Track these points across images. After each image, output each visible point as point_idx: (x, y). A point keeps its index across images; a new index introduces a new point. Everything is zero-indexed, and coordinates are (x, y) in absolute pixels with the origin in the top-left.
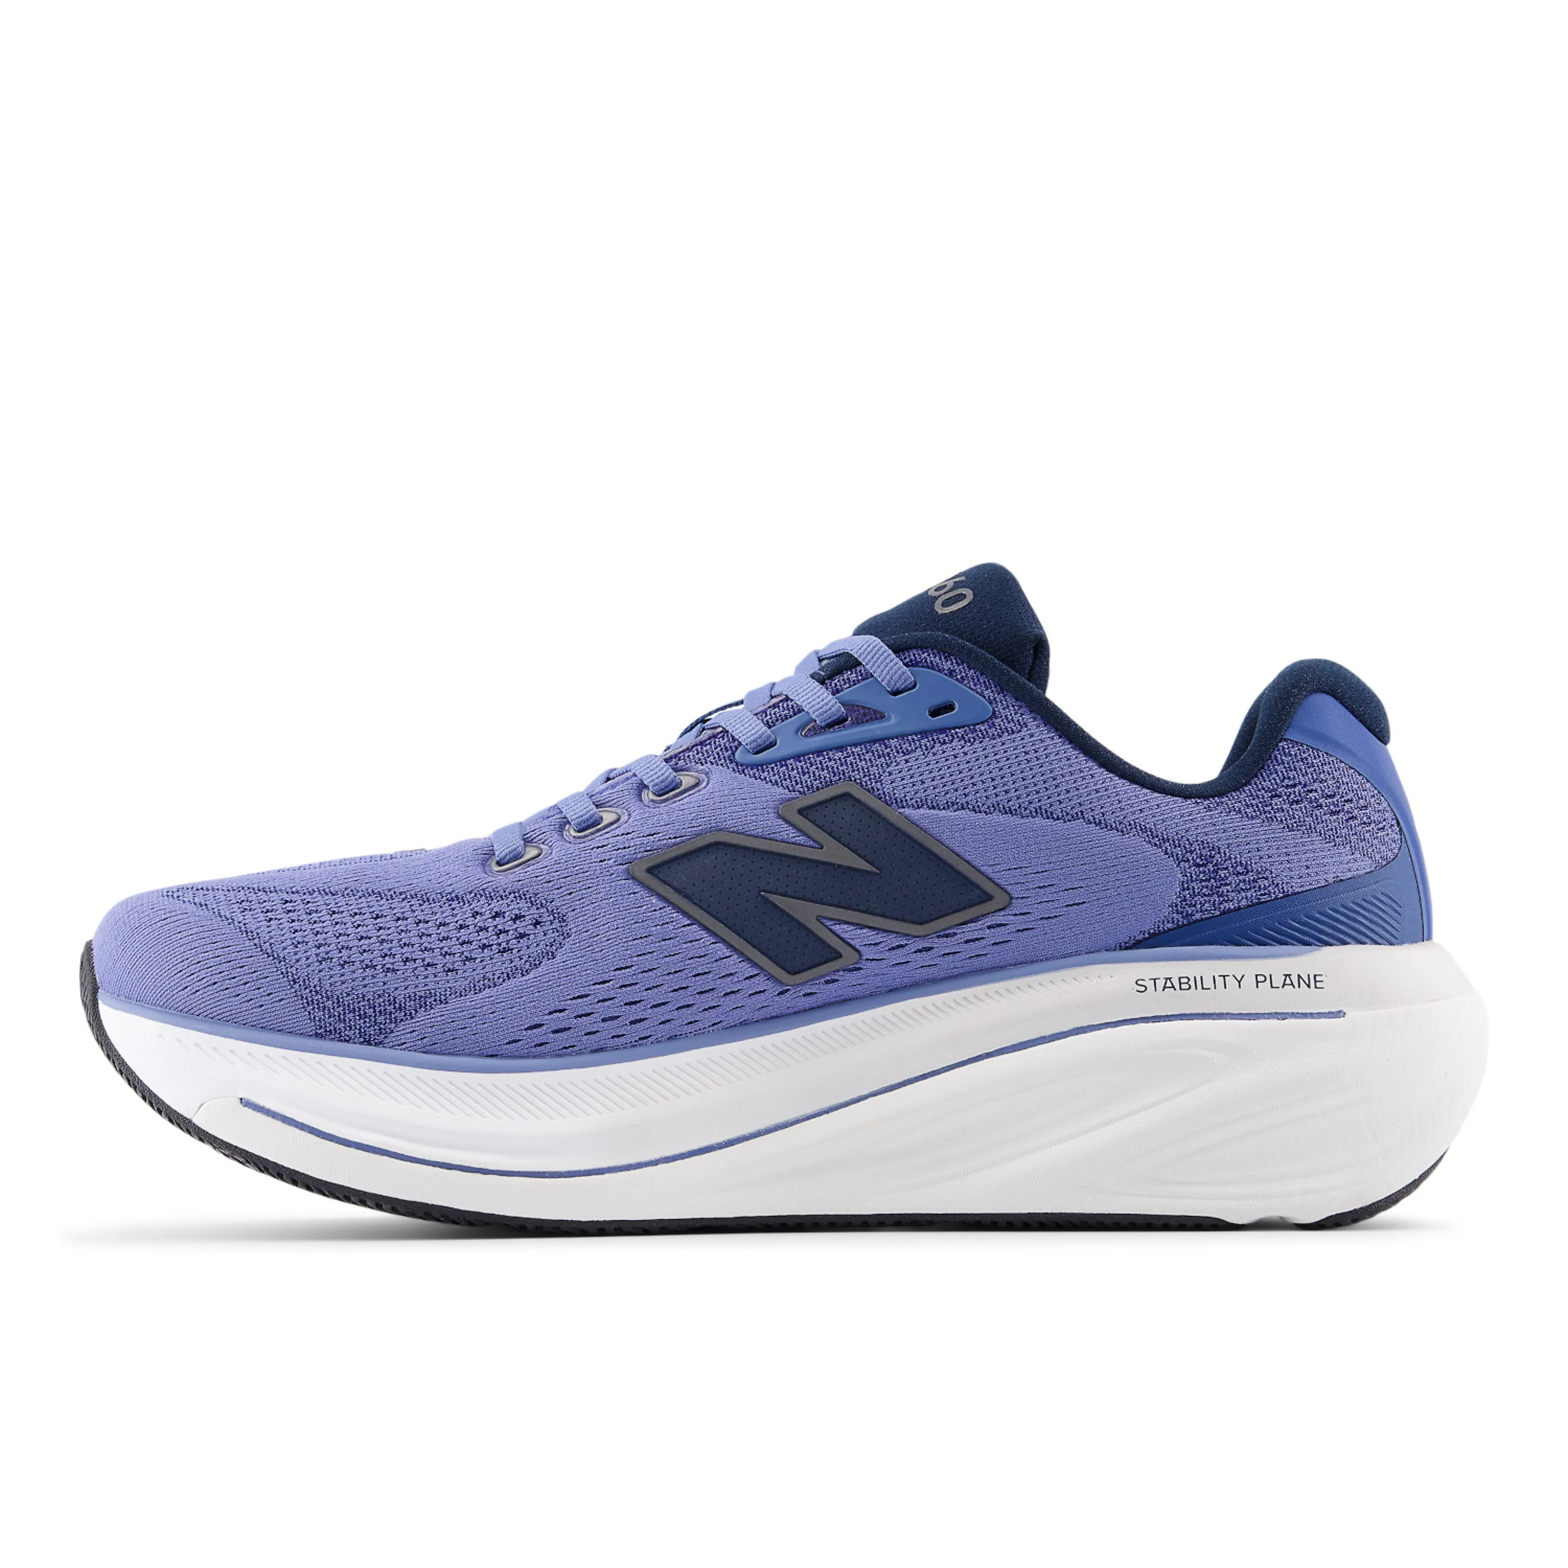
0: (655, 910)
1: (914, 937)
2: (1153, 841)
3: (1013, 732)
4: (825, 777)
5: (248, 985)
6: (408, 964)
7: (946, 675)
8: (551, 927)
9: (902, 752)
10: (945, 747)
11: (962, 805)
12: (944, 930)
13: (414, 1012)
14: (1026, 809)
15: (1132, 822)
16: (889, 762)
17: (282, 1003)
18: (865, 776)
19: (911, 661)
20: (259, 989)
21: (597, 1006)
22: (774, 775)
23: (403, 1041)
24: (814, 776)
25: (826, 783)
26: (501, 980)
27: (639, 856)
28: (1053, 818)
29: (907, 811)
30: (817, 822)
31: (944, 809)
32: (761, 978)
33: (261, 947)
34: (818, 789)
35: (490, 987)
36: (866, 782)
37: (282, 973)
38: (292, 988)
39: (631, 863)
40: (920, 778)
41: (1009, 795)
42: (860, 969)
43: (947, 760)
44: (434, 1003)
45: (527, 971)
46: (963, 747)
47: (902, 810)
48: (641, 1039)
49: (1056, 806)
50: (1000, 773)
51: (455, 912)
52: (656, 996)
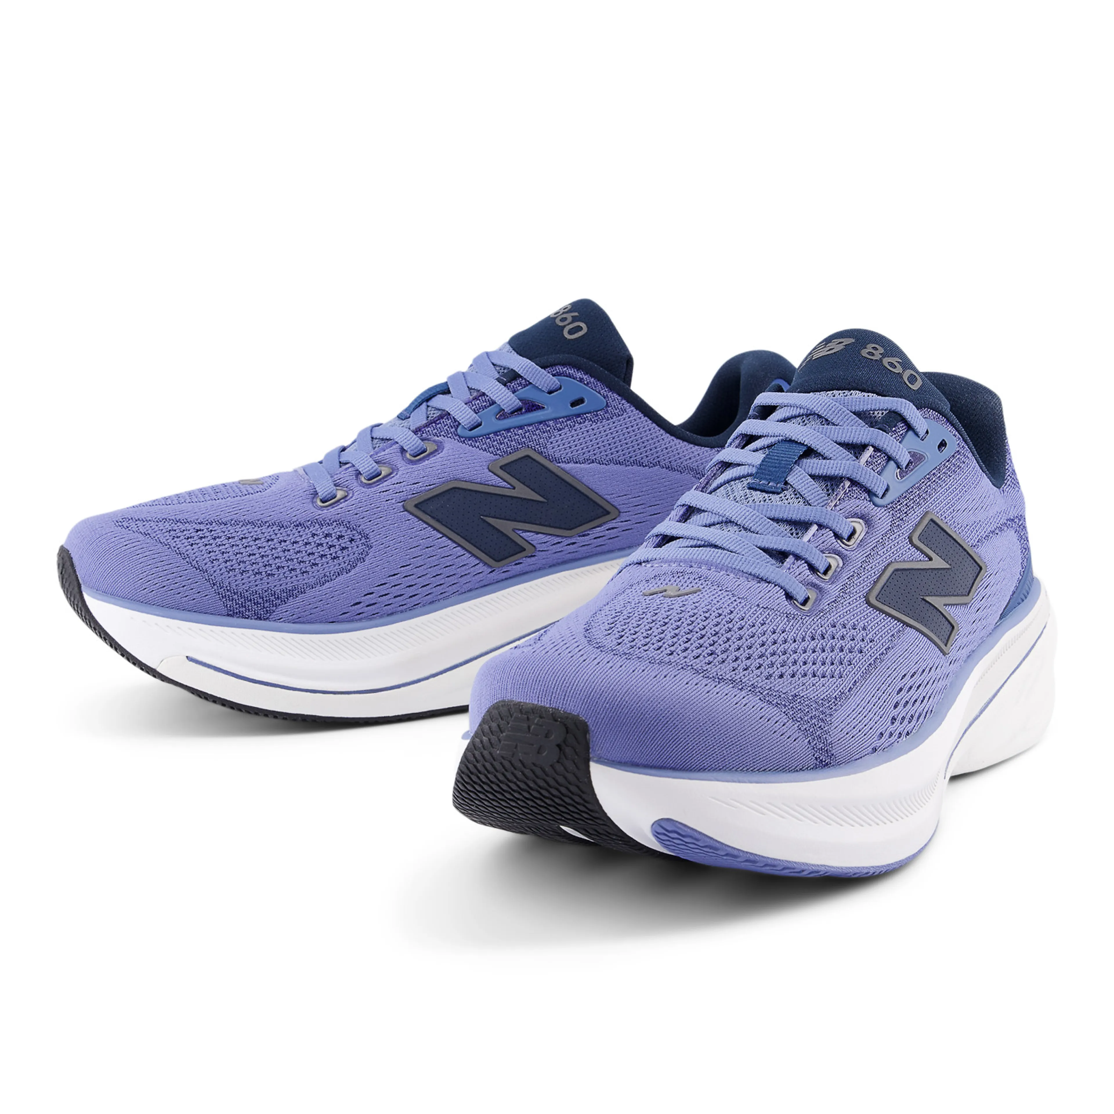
0: (421, 530)
1: (566, 537)
2: (697, 476)
3: (619, 415)
4: (514, 446)
5: (185, 587)
6: (280, 570)
7: (578, 381)
8: (361, 542)
9: (557, 429)
10: (582, 425)
11: (593, 460)
12: (582, 532)
13: (286, 600)
14: (628, 461)
15: (686, 466)
16: (550, 435)
17: (207, 597)
18: (537, 445)
19: (557, 372)
20: (192, 589)
21: (391, 590)
22: (483, 444)
23: (280, 617)
24: (508, 445)
25: (515, 449)
26: (335, 576)
27: (409, 497)
28: (643, 466)
29: (562, 465)
30: (511, 473)
31: (583, 463)
32: (481, 565)
33: (191, 563)
34: (510, 453)
35: (328, 581)
36: (538, 448)
37: (206, 579)
38: (213, 588)
39: (405, 501)
40: (569, 445)
41: (619, 453)
42: (534, 556)
43: (583, 434)
44: (298, 593)
45: (349, 570)
46: (591, 425)
47: (559, 465)
48: (415, 605)
49: (645, 459)
50: (613, 441)
51: (301, 534)
52: (423, 581)
